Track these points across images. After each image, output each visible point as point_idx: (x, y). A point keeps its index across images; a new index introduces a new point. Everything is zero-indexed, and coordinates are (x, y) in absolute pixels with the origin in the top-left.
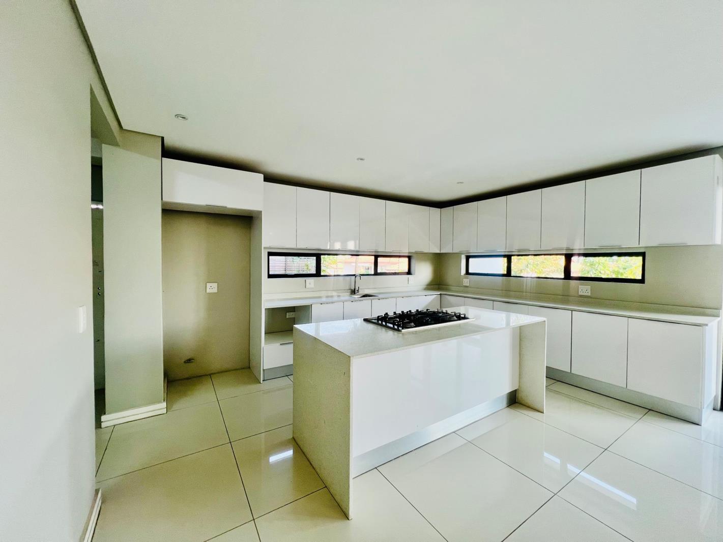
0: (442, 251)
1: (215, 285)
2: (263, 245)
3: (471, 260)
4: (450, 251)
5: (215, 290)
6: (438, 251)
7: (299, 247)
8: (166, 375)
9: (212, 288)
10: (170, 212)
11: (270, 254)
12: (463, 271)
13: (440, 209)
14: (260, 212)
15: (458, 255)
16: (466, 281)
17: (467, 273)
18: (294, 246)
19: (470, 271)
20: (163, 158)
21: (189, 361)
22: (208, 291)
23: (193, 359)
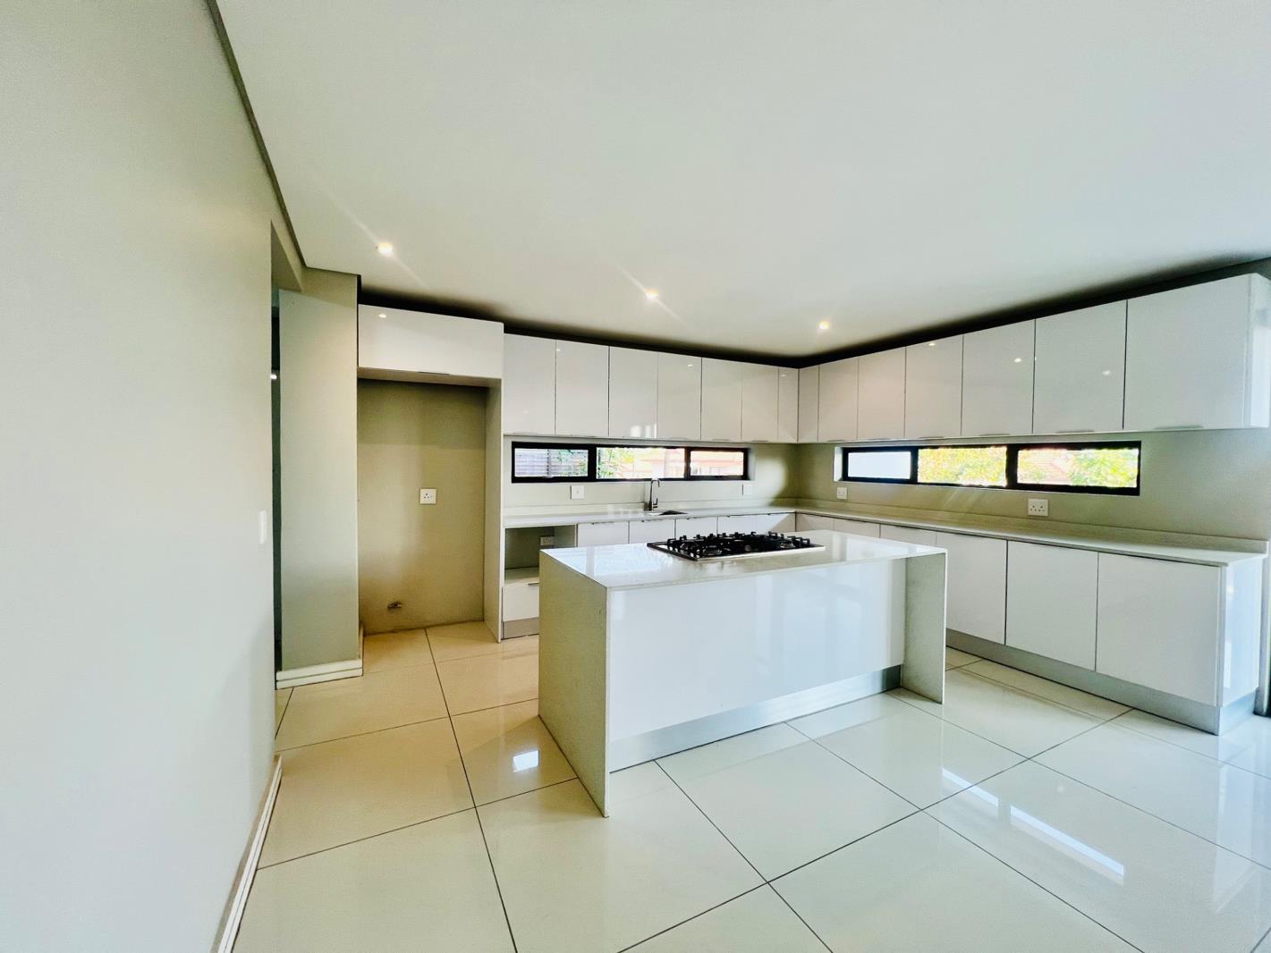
0: (801, 441)
1: (432, 492)
2: (503, 431)
3: (851, 456)
4: (815, 441)
5: (432, 500)
6: (794, 441)
7: (559, 433)
8: (361, 623)
9: (429, 496)
10: (370, 383)
11: (516, 445)
12: (838, 474)
13: (796, 370)
14: (498, 381)
15: (829, 446)
16: (842, 491)
17: (845, 477)
18: (552, 433)
19: (850, 474)
20: (360, 305)
21: (394, 606)
22: (423, 501)
23: (400, 603)
